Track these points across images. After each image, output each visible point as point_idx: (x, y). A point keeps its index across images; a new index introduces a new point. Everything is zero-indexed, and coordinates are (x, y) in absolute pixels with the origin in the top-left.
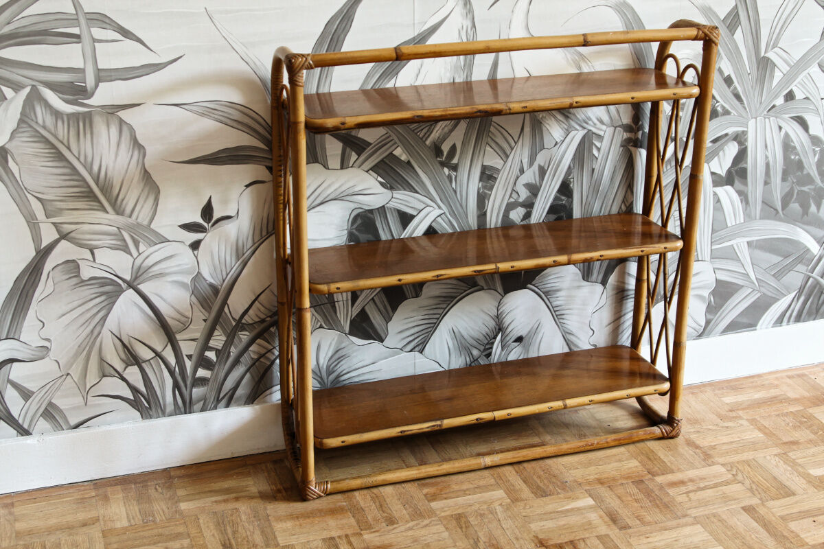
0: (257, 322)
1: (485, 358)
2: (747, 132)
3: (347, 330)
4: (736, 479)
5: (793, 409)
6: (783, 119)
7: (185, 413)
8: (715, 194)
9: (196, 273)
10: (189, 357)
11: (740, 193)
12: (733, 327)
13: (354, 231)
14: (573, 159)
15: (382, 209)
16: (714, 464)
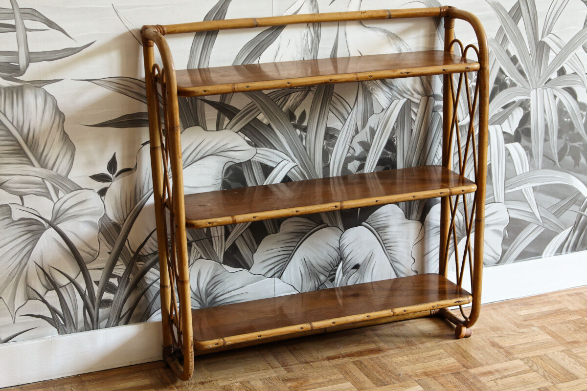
0: (150, 254)
1: (330, 282)
2: (529, 100)
3: (221, 260)
4: (532, 369)
5: (573, 318)
6: (556, 89)
7: (93, 329)
8: (507, 149)
9: (103, 215)
10: (97, 283)
11: (526, 148)
12: (523, 256)
13: (227, 180)
14: (396, 122)
15: (249, 163)
16: (514, 359)
